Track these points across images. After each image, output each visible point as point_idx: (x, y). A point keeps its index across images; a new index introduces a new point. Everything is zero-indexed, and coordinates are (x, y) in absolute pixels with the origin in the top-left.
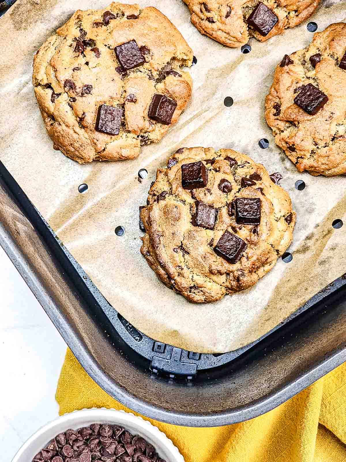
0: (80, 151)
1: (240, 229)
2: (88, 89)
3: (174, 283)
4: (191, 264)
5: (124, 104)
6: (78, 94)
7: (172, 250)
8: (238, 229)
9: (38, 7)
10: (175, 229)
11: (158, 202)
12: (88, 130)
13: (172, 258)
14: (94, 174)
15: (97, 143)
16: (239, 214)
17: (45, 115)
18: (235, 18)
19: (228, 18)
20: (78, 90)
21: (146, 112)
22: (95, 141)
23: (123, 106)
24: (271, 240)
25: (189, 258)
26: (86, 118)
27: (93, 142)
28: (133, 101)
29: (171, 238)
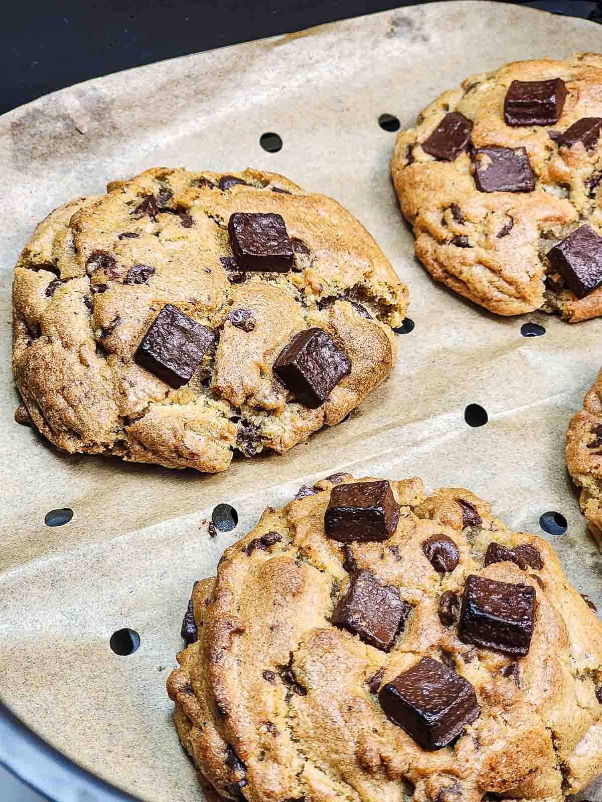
0: (81, 408)
1: (467, 661)
2: (143, 275)
3: (245, 779)
4: (306, 724)
5: (221, 327)
6: (115, 276)
7: (259, 674)
8: (460, 659)
9: (80, 140)
10: (281, 615)
11: (249, 555)
12: (115, 360)
13: (255, 696)
14: (99, 495)
15: (130, 392)
16: (472, 605)
17: (20, 328)
18: (521, 241)
19: (503, 238)
20: (119, 270)
21: (272, 360)
22: (126, 385)
23: (217, 332)
24: (554, 717)
25: (303, 706)
26: (118, 328)
27: (120, 386)
28: (246, 327)
29: (263, 639)
